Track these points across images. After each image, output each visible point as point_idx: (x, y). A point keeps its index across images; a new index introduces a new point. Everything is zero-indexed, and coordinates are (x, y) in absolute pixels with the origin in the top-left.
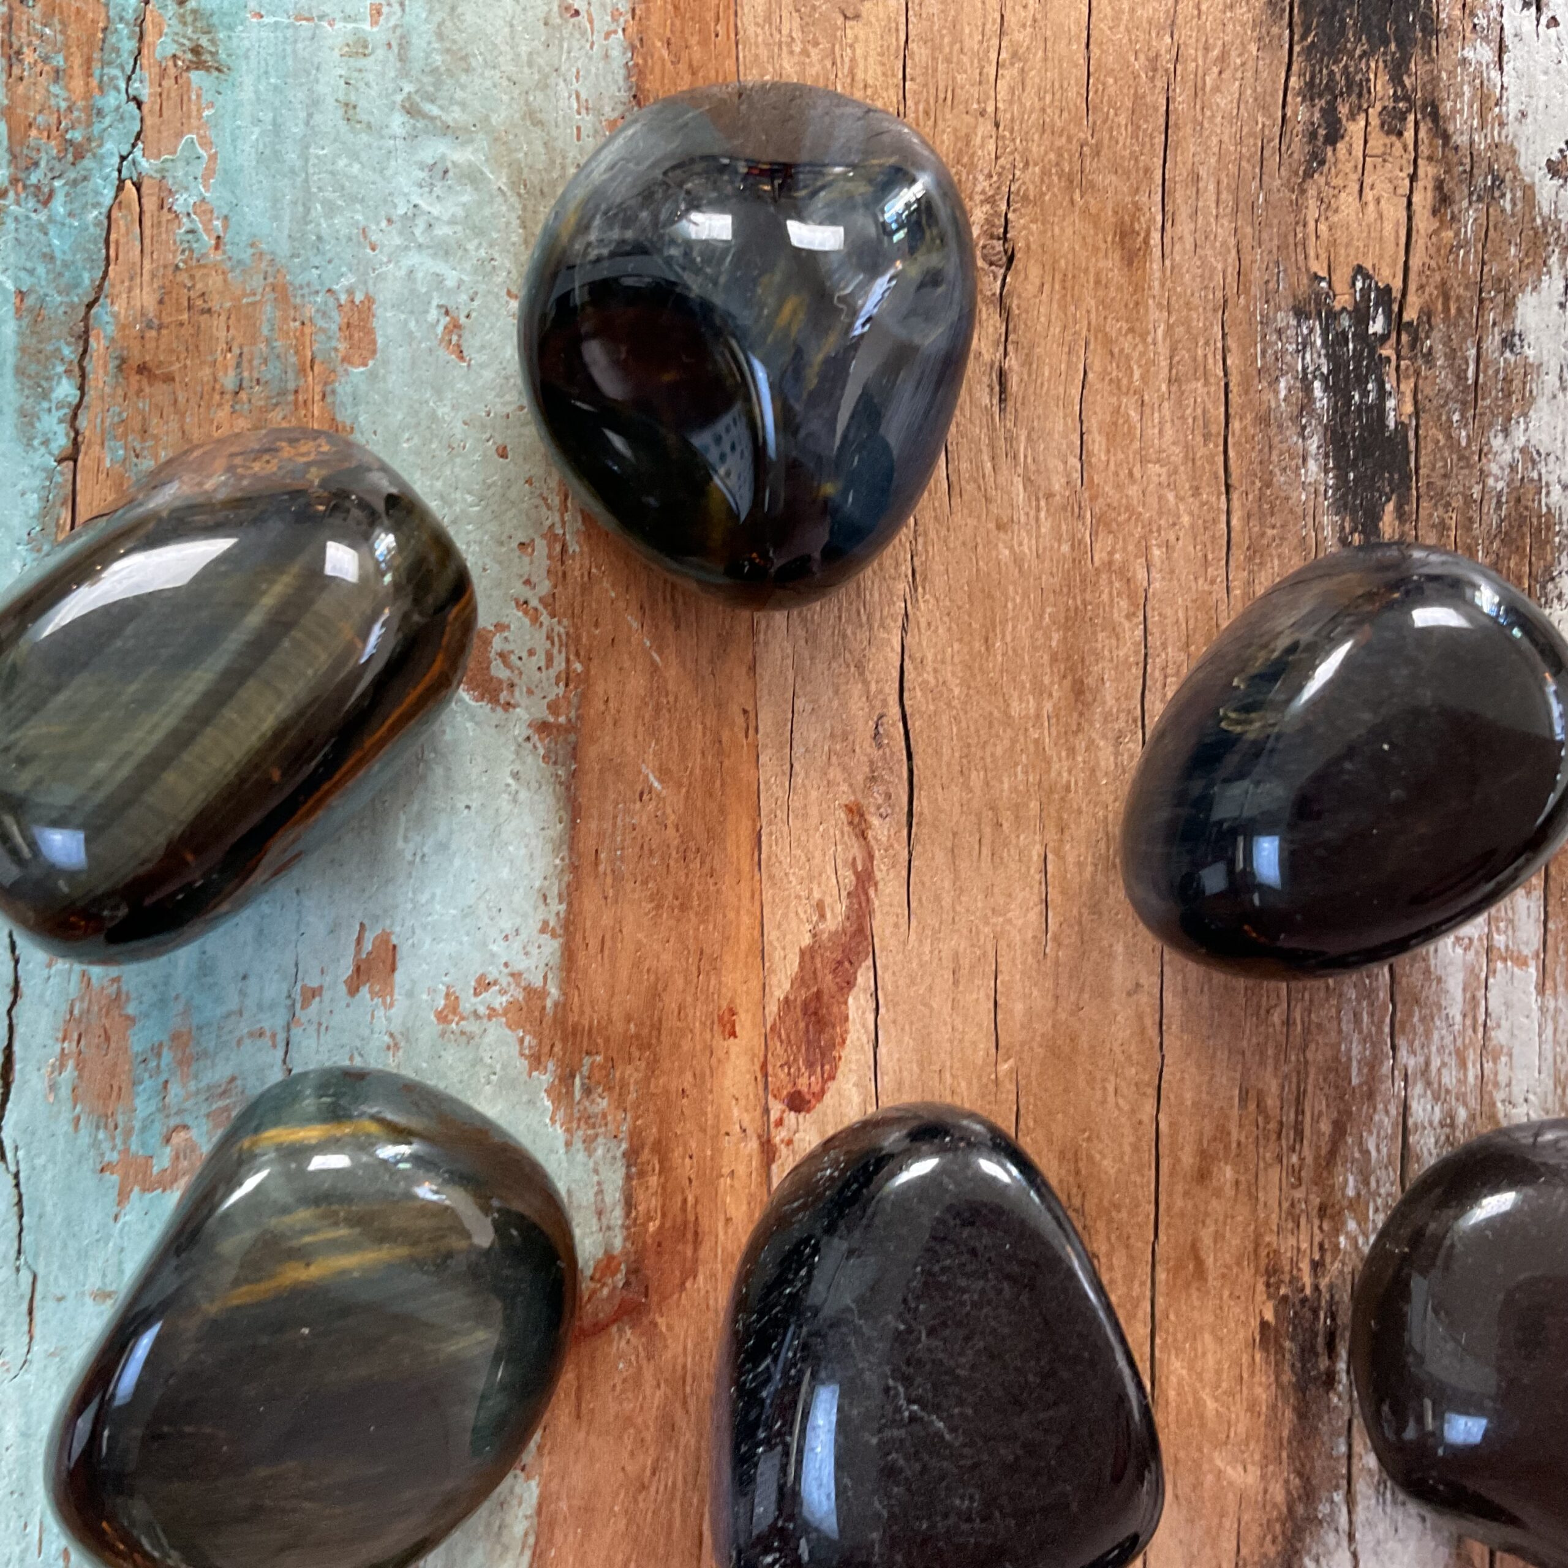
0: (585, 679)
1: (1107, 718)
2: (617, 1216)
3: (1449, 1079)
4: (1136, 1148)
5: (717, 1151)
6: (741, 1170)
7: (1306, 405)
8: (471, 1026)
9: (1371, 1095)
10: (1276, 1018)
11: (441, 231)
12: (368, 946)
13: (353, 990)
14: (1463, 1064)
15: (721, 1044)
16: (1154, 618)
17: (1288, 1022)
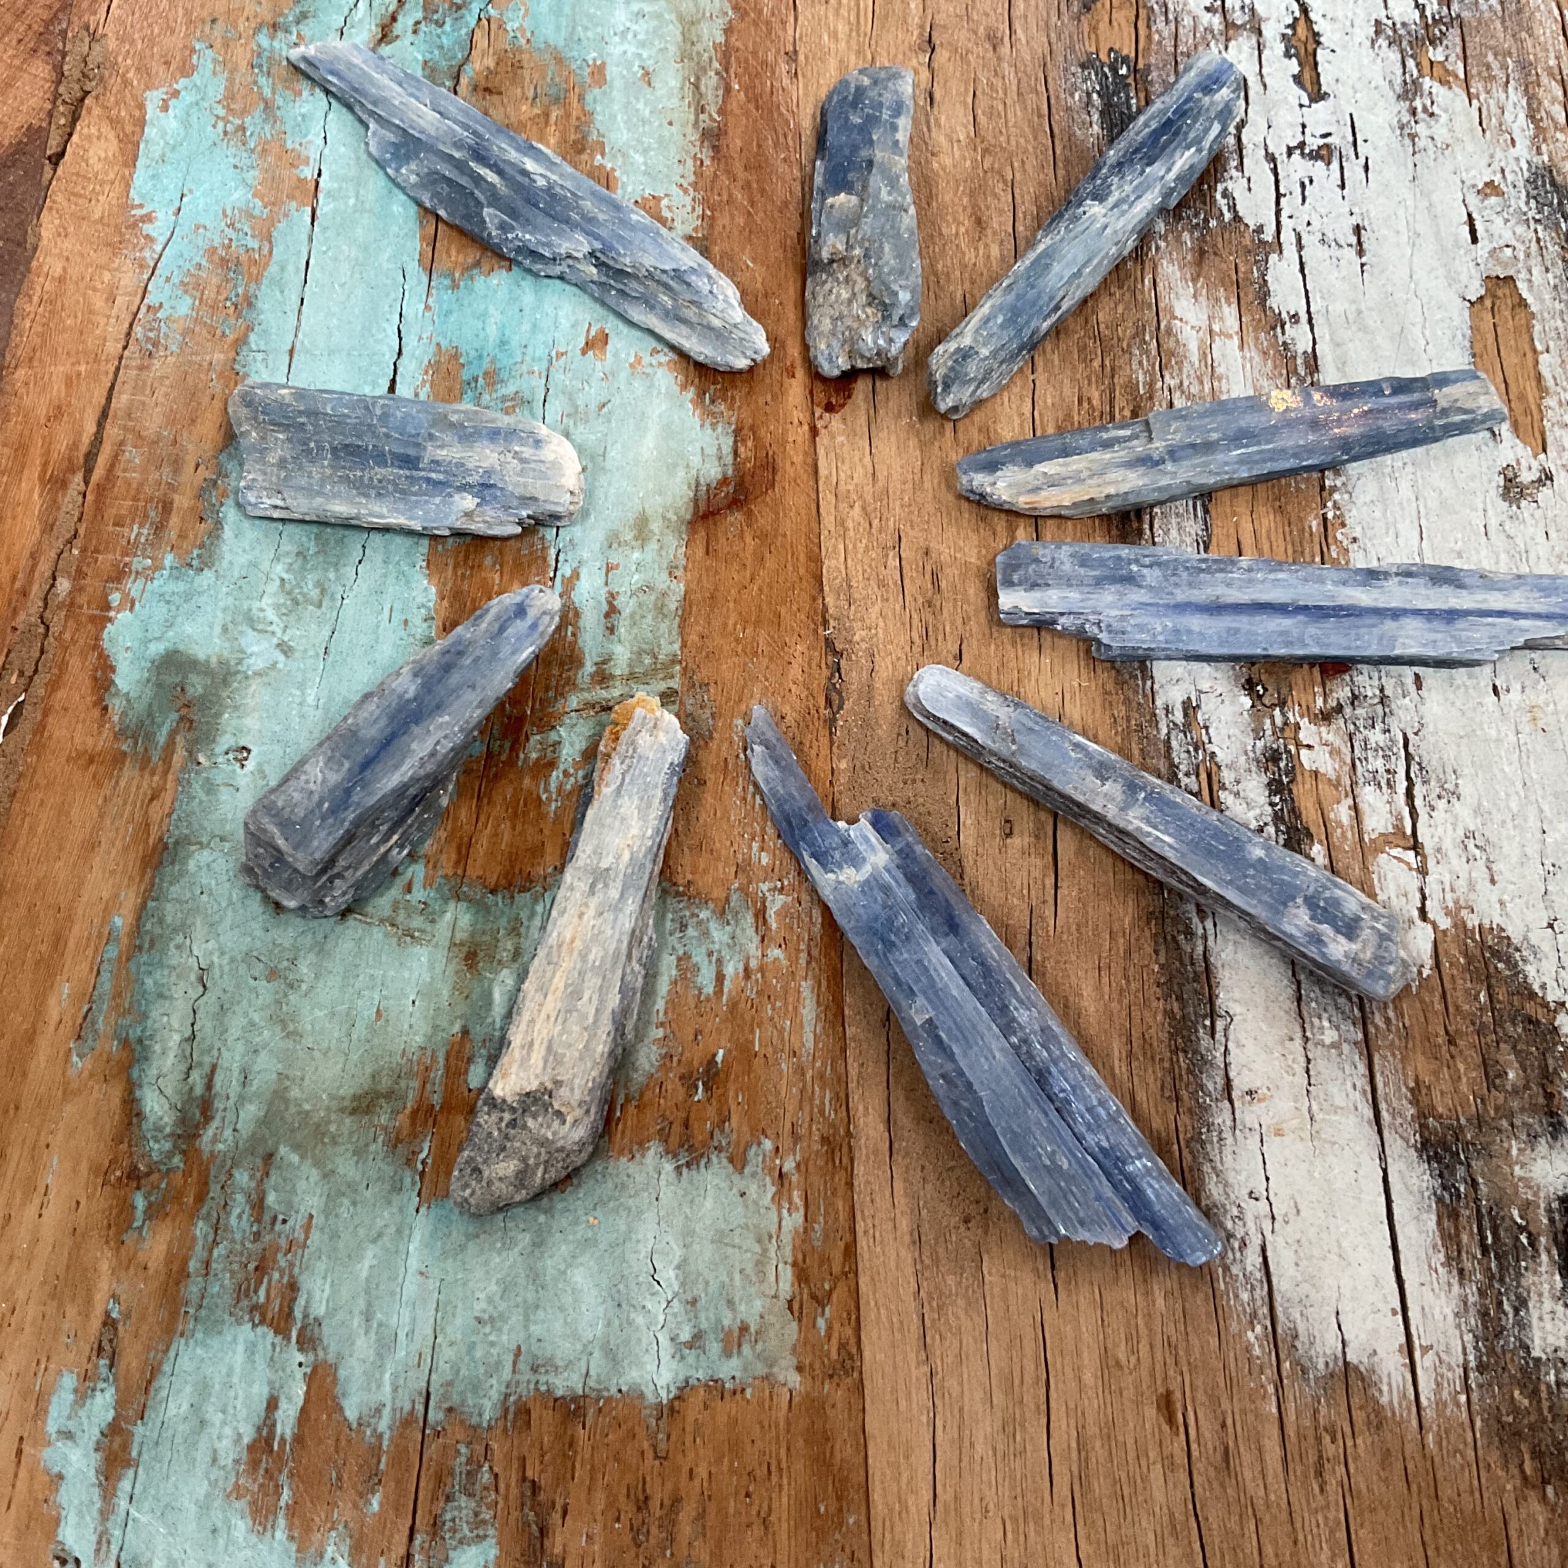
0: (712, 218)
1: (995, 233)
2: (729, 459)
3: (1194, 390)
4: (1022, 426)
5: (785, 432)
6: (799, 440)
7: (1089, 102)
8: (649, 370)
9: (1151, 398)
10: (1096, 364)
11: (640, 37)
12: (593, 333)
13: (584, 352)
14: (1201, 383)
15: (787, 381)
16: (1017, 191)
17: (1103, 366)
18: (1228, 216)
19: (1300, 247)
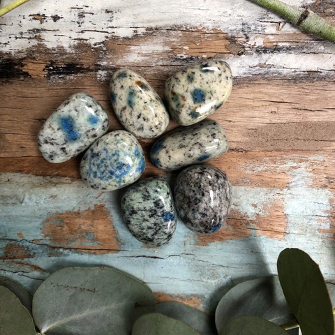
3: (156, 59)
7: (63, 78)
9: (159, 70)
11: (38, 199)
14: (154, 57)
18: (102, 45)
19: (113, 27)
